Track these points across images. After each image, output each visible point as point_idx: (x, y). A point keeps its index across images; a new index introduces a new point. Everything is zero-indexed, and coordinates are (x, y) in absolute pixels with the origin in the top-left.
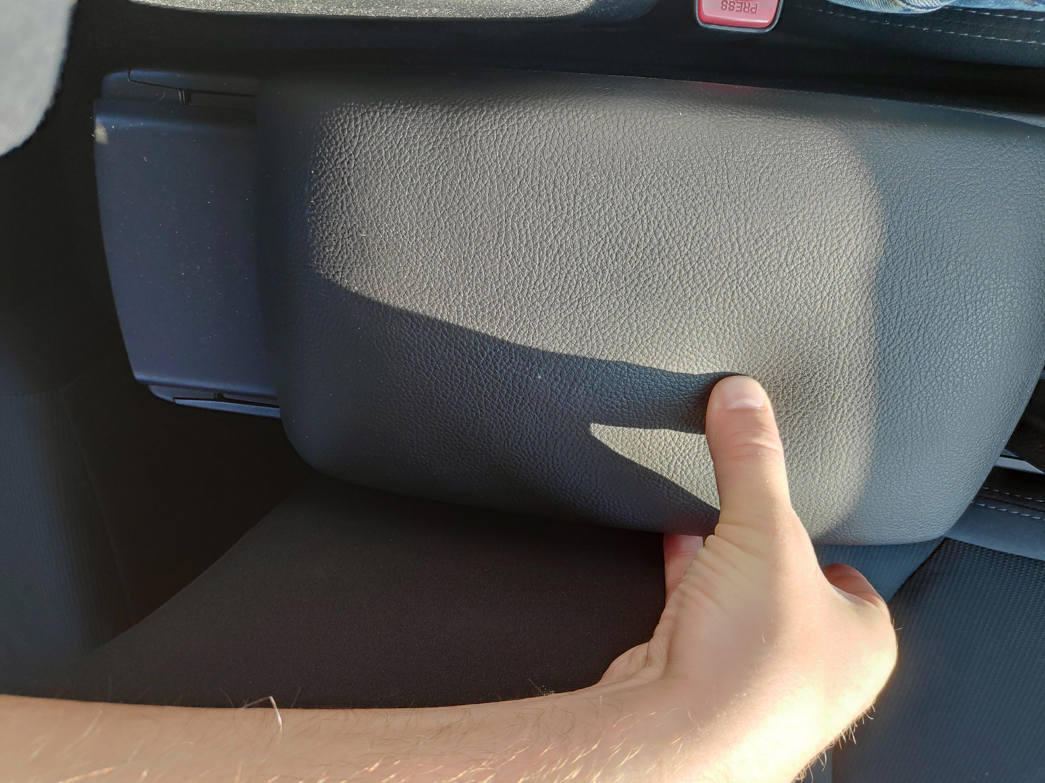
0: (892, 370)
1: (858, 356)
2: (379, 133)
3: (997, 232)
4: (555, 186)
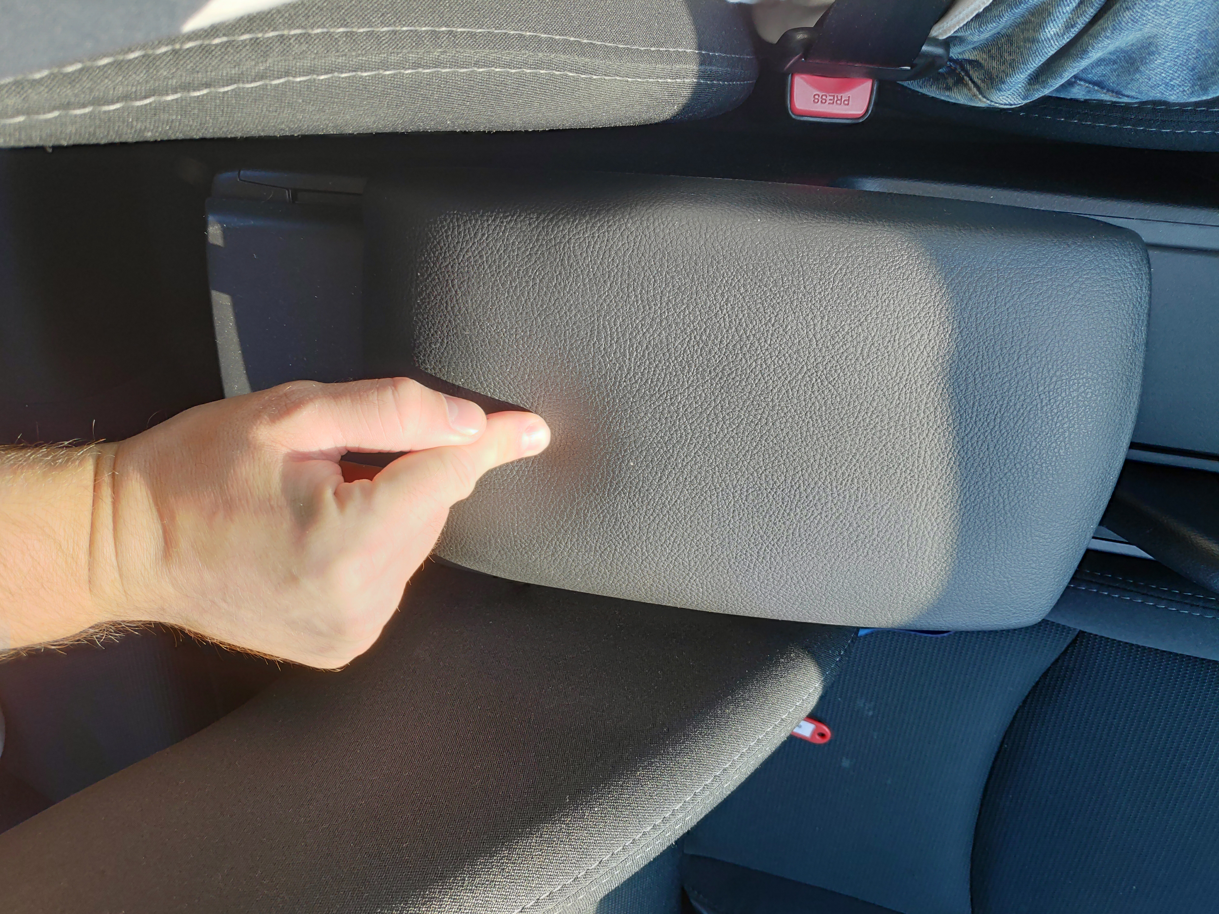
0: (972, 458)
1: (938, 445)
2: (480, 239)
3: (1065, 326)
4: (643, 288)
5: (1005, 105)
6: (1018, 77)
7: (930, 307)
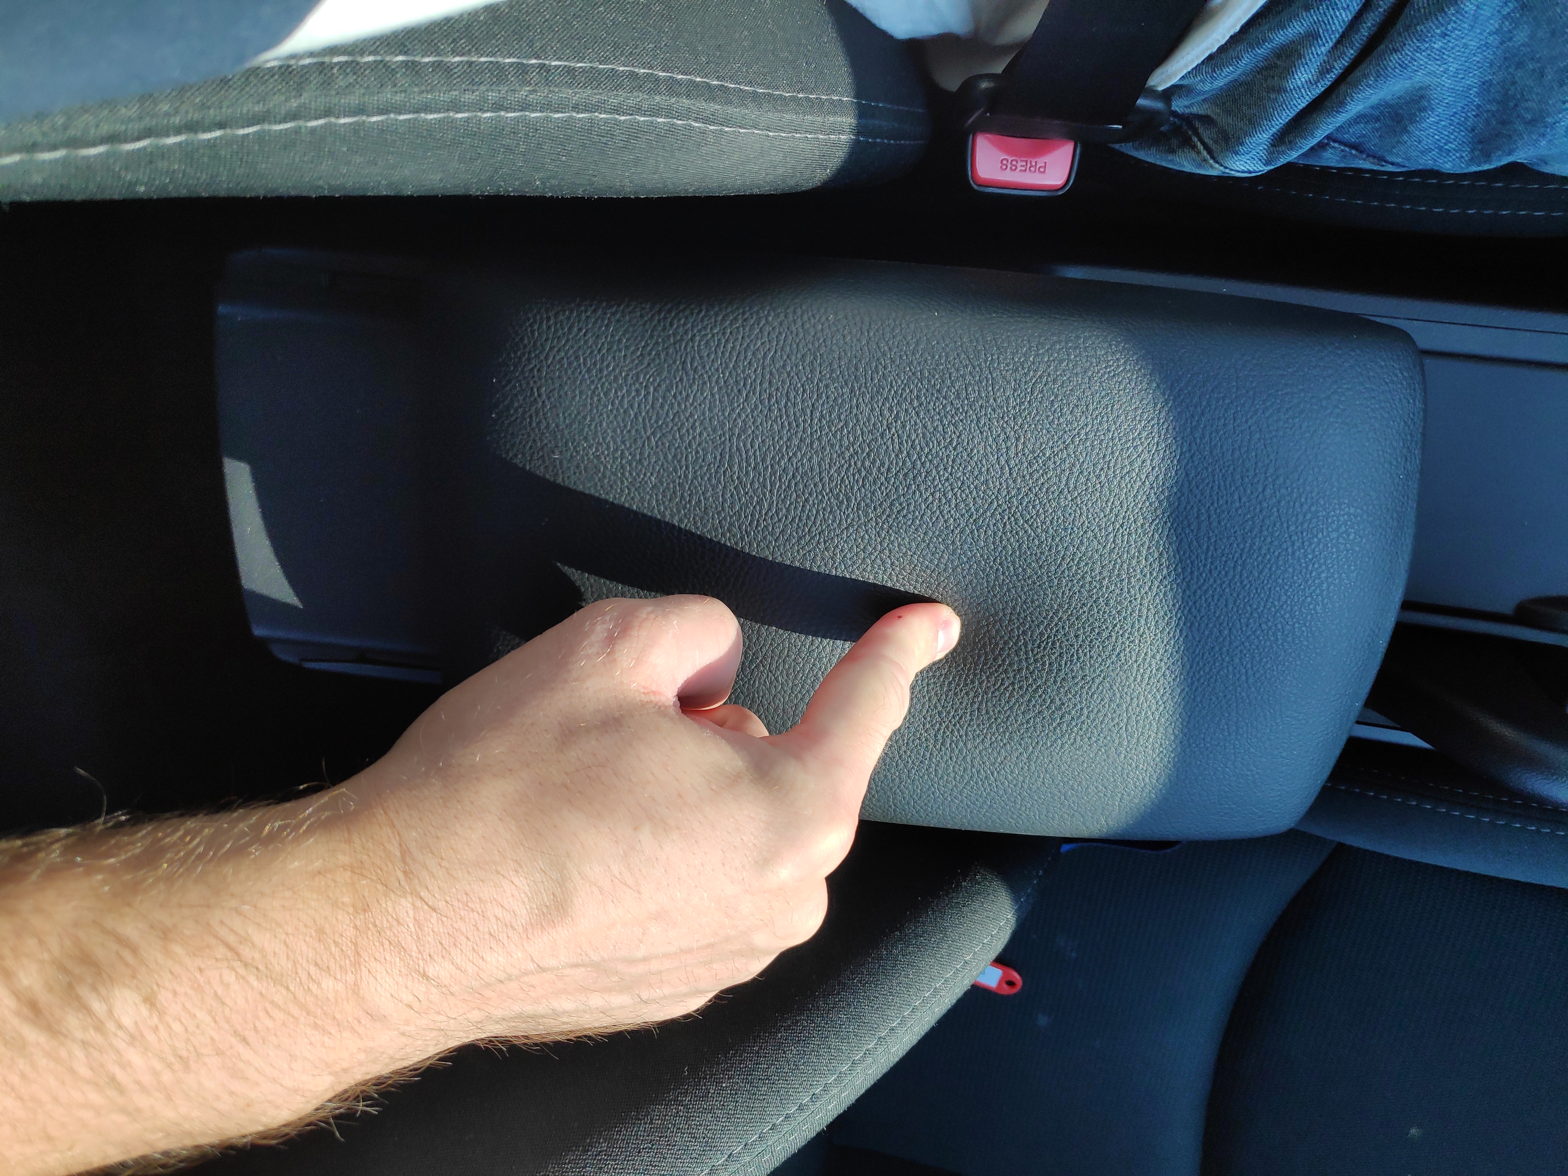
5: (1242, 172)
6: (1260, 136)
7: (1153, 425)
